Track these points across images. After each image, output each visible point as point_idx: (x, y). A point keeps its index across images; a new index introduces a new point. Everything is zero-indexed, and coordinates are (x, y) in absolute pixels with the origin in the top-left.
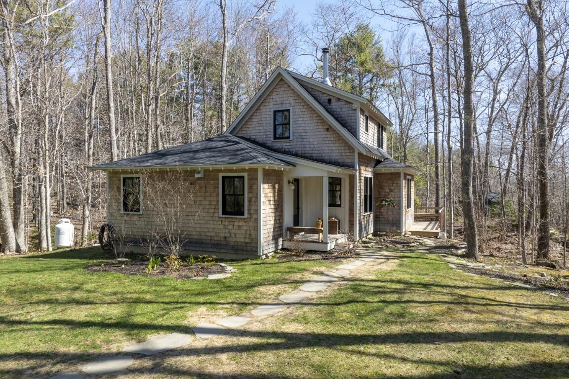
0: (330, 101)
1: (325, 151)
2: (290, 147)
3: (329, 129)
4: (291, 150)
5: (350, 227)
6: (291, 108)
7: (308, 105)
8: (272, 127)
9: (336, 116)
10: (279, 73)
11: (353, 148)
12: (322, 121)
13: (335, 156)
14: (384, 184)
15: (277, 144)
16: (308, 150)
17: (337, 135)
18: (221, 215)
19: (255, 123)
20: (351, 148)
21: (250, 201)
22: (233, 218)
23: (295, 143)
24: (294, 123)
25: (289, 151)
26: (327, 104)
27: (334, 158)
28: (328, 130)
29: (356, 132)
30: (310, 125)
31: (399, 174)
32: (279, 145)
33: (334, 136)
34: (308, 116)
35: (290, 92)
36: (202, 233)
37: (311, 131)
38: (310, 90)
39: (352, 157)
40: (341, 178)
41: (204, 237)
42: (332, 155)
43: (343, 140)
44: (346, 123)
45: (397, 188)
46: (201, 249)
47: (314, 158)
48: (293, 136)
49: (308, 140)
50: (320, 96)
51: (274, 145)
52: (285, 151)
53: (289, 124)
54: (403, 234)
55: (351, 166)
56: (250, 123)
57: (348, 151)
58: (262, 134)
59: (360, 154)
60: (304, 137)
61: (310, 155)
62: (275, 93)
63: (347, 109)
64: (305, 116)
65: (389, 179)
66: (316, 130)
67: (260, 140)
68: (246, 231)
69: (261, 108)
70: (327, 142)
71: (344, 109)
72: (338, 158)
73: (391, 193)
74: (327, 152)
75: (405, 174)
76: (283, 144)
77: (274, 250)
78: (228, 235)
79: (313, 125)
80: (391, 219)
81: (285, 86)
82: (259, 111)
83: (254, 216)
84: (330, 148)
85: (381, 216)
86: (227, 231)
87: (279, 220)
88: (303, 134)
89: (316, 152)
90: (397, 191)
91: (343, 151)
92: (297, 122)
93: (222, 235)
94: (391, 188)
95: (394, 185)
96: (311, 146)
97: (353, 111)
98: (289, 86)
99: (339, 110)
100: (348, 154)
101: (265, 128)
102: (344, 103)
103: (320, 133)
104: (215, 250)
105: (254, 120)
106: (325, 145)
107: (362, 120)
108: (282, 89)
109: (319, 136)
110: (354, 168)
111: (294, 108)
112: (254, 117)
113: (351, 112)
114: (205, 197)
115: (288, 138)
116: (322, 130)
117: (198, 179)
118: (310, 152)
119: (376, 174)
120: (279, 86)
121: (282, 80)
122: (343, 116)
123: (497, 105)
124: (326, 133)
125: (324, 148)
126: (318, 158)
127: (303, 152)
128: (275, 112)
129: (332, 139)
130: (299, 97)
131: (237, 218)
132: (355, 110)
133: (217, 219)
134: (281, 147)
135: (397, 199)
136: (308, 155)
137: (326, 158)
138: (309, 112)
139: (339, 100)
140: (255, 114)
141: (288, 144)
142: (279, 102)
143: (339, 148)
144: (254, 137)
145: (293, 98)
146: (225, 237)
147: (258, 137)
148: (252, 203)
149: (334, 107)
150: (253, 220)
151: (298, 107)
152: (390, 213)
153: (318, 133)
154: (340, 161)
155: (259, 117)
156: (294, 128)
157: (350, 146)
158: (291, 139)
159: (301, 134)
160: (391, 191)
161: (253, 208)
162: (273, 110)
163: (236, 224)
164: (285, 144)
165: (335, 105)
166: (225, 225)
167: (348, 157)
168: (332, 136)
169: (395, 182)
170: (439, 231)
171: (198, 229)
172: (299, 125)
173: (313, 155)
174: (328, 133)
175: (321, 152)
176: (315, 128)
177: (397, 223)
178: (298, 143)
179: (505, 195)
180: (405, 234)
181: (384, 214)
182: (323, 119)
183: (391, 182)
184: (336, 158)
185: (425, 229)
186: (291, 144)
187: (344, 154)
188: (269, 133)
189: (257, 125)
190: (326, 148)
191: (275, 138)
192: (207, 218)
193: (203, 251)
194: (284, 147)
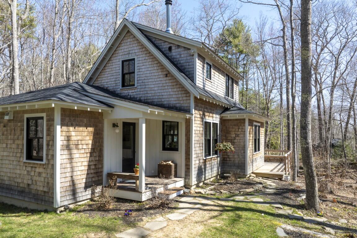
0: (170, 49)
1: (164, 97)
2: (135, 93)
3: (168, 74)
4: (136, 96)
5: (186, 172)
6: (136, 57)
7: (150, 53)
8: (120, 76)
9: (176, 63)
10: (125, 24)
11: (189, 93)
12: (162, 67)
13: (173, 101)
14: (231, 130)
15: (124, 92)
16: (150, 96)
17: (174, 81)
18: (25, 160)
19: (107, 73)
20: (187, 93)
21: (48, 145)
22: (34, 164)
23: (139, 90)
24: (138, 71)
25: (134, 98)
26: (168, 52)
27: (172, 102)
28: (166, 75)
29: (193, 77)
30: (152, 72)
31: (244, 120)
32: (126, 92)
33: (172, 81)
34: (150, 63)
35: (136, 42)
36: (12, 179)
37: (152, 77)
38: (154, 40)
39: (188, 102)
40: (178, 123)
41: (13, 183)
42: (170, 99)
43: (180, 84)
44: (185, 69)
45: (242, 133)
46: (10, 196)
47: (155, 103)
48: (137, 83)
49: (150, 86)
50: (163, 44)
51: (122, 92)
52: (131, 98)
53: (134, 73)
54: (248, 176)
55: (187, 111)
56: (104, 73)
57: (185, 95)
58: (113, 83)
59: (196, 98)
60: (146, 84)
61: (151, 101)
62: (123, 45)
63: (185, 55)
64: (147, 64)
65: (235, 125)
66: (157, 77)
67: (111, 88)
68: (45, 178)
69: (112, 59)
70: (166, 88)
71: (182, 56)
72: (176, 102)
73: (237, 138)
74: (166, 97)
75: (249, 120)
76: (129, 91)
77: (89, 197)
78: (30, 182)
79: (154, 71)
80: (237, 162)
81: (132, 37)
82: (111, 62)
83: (51, 163)
84: (168, 93)
85: (228, 159)
86: (30, 177)
87: (95, 165)
88: (146, 81)
89: (157, 97)
90: (243, 136)
91: (180, 96)
92: (141, 70)
93: (25, 182)
94: (237, 133)
95: (240, 130)
96: (152, 92)
97: (191, 57)
98: (135, 37)
99: (178, 56)
100: (185, 98)
101: (115, 77)
102: (182, 49)
103: (160, 79)
104: (21, 198)
105: (107, 70)
106: (164, 91)
107: (199, 64)
108: (129, 40)
109: (159, 82)
110: (190, 112)
111: (138, 57)
112: (107, 68)
113: (189, 58)
114: (14, 140)
115: (134, 85)
116: (161, 76)
117: (9, 121)
118: (152, 97)
119: (222, 120)
120: (126, 38)
121: (129, 32)
122: (182, 62)
123: (338, 74)
124: (165, 79)
125: (163, 94)
126: (158, 103)
127: (145, 98)
128: (123, 62)
129: (170, 84)
130: (143, 46)
131: (37, 164)
132: (193, 55)
133: (22, 164)
134: (127, 94)
135: (242, 144)
136: (150, 101)
137: (165, 103)
138: (150, 60)
139: (179, 46)
140: (107, 65)
141: (133, 91)
142: (126, 53)
143: (177, 93)
144: (107, 86)
145: (138, 48)
146: (29, 185)
147: (109, 85)
148: (50, 147)
149: (174, 54)
150: (50, 166)
151: (141, 56)
152: (236, 156)
153: (158, 80)
154: (178, 105)
155: (110, 67)
156: (138, 76)
157: (186, 90)
158: (136, 86)
159: (144, 81)
160: (237, 135)
161: (51, 152)
162: (121, 60)
163: (37, 170)
164: (131, 91)
165: (175, 53)
166: (28, 171)
167: (185, 102)
168: (171, 81)
169: (241, 127)
170: (283, 173)
171: (9, 175)
172: (142, 73)
173: (154, 100)
174: (167, 78)
175: (161, 97)
176: (156, 74)
177: (242, 166)
178: (142, 90)
179: (345, 141)
180: (250, 176)
181: (231, 157)
182: (162, 65)
183: (237, 127)
184: (174, 102)
185: (272, 171)
186: (136, 90)
187: (181, 99)
188: (118, 82)
189: (108, 75)
190: (165, 94)
191: (123, 85)
192: (15, 163)
193: (11, 198)
194: (130, 94)
